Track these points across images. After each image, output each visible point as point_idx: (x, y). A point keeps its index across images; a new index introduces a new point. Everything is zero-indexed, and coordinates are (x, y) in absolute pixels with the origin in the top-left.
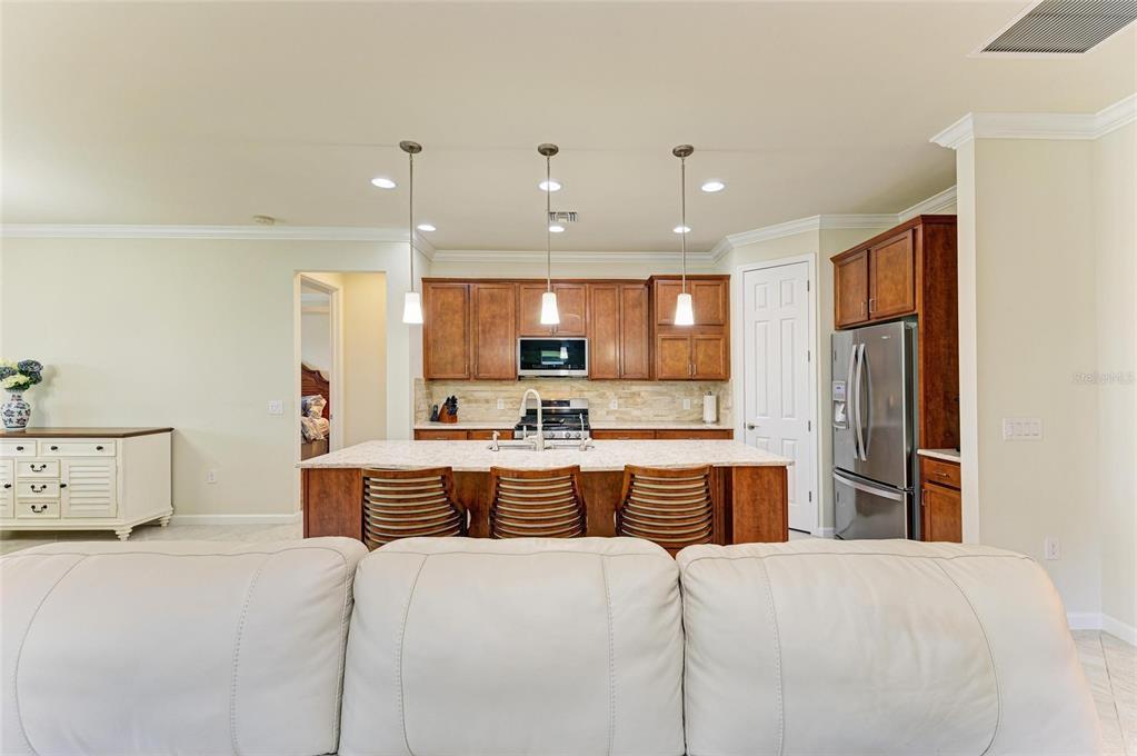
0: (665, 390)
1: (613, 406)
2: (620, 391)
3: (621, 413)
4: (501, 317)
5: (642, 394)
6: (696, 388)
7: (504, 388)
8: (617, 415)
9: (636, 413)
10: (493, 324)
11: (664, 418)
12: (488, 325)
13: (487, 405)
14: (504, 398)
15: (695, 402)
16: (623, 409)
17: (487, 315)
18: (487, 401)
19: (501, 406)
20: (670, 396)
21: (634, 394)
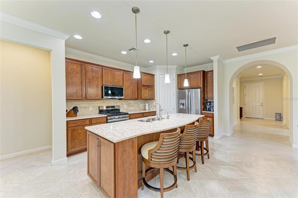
0: (137, 102)
1: (125, 107)
2: (127, 103)
3: (127, 109)
4: (96, 77)
5: (132, 103)
6: (143, 102)
7: (93, 102)
8: (126, 109)
9: (130, 109)
10: (93, 79)
11: (137, 110)
12: (91, 80)
13: (85, 109)
14: (92, 106)
15: (143, 105)
16: (127, 108)
17: (91, 76)
18: (85, 108)
19: (91, 109)
20: (138, 104)
21: (130, 103)
